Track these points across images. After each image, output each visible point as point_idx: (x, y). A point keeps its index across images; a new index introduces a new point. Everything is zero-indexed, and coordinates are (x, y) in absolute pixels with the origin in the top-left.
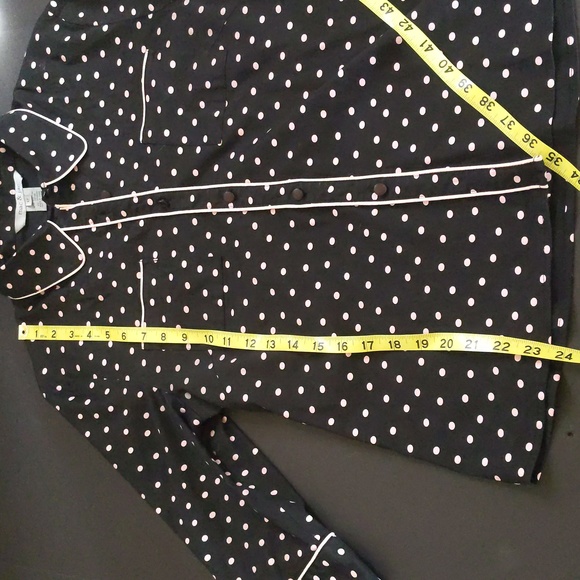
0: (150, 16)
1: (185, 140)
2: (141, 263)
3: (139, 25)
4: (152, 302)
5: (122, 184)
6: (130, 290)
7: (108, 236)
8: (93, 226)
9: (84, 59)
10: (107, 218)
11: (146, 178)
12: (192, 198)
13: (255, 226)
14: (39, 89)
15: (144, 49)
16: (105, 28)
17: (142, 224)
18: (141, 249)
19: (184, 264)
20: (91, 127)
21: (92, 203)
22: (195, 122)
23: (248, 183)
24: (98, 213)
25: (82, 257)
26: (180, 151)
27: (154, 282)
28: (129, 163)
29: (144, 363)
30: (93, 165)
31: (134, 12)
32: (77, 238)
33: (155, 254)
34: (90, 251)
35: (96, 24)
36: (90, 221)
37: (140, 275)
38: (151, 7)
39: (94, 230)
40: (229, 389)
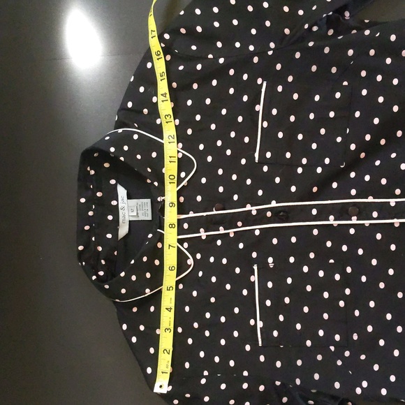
0: (270, 53)
1: (304, 161)
2: (255, 267)
3: (256, 60)
4: (268, 303)
5: (236, 197)
6: (245, 292)
7: (219, 243)
8: (203, 234)
9: (195, 86)
10: (221, 228)
11: (260, 193)
12: (314, 212)
13: (379, 236)
14: (146, 111)
15: (259, 81)
16: (221, 61)
17: (257, 232)
18: (254, 255)
19: (306, 269)
20: (201, 147)
21: (205, 214)
22: (314, 146)
23: (370, 199)
24: (211, 223)
25: (190, 262)
26: (300, 170)
27: (270, 285)
28: (241, 180)
29: (262, 358)
30: (204, 180)
31: (251, 48)
32: (186, 245)
33: (270, 260)
34: (199, 256)
35: (210, 56)
36: (202, 230)
37: (254, 278)
38: (272, 45)
39: (204, 238)
40: (365, 384)
